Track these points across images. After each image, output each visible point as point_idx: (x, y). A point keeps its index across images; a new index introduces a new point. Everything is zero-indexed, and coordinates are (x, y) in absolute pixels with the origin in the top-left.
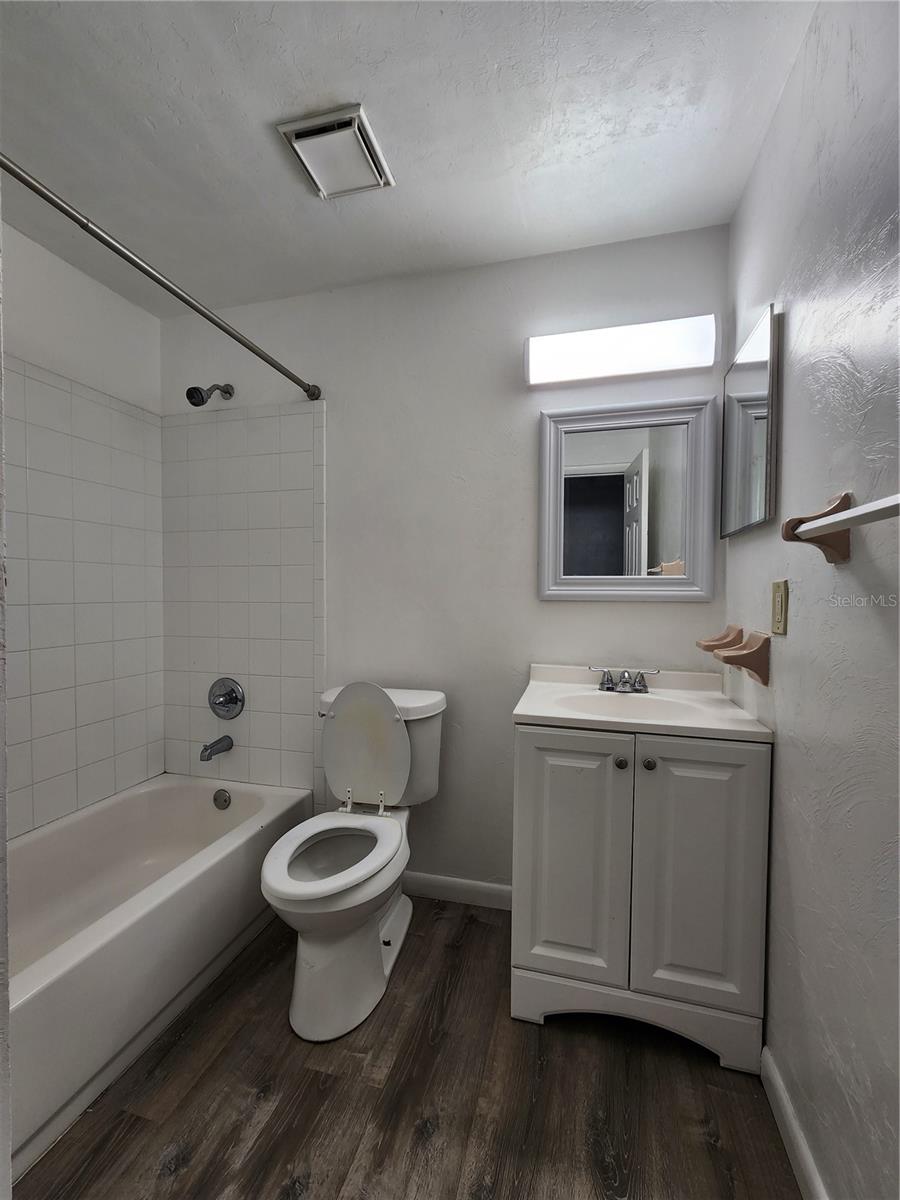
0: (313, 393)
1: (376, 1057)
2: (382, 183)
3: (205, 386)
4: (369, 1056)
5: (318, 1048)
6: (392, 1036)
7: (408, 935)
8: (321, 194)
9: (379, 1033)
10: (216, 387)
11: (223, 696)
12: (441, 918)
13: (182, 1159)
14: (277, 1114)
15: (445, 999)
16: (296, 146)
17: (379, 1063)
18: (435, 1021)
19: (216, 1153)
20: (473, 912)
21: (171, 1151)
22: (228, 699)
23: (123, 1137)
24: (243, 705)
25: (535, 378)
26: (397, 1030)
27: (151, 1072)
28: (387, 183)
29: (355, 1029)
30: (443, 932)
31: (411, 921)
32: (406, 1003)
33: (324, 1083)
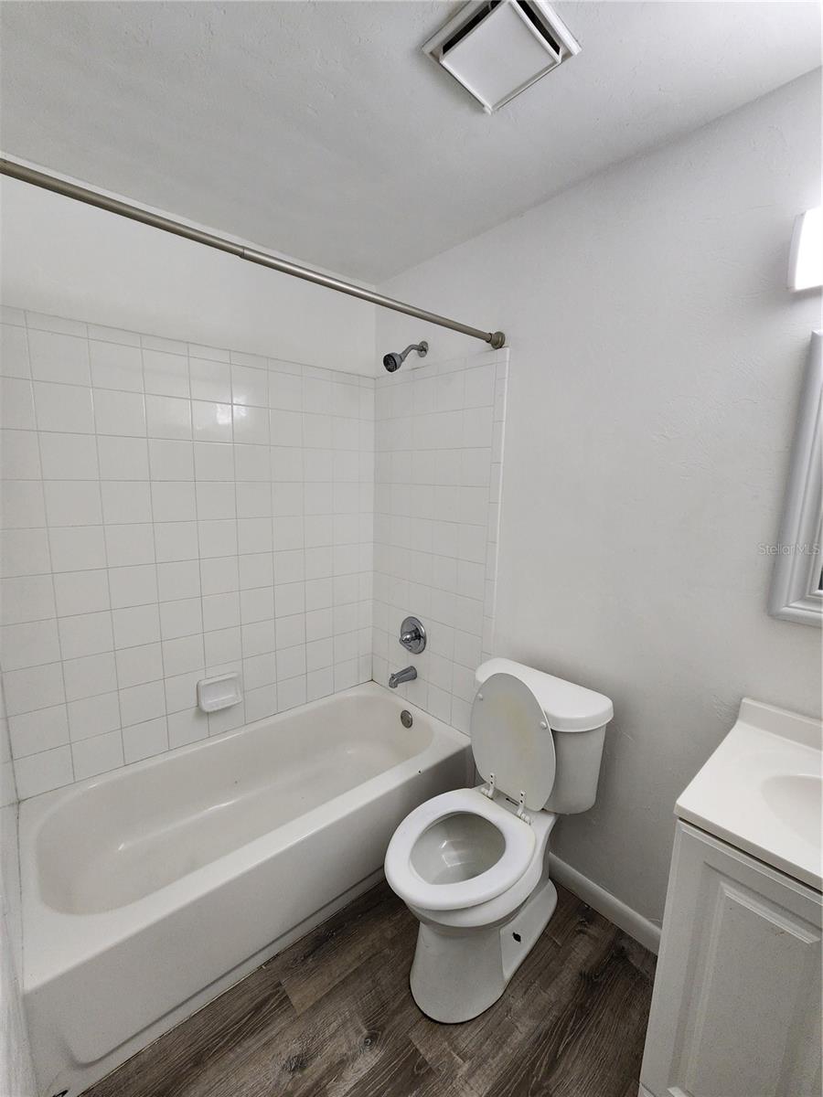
0: (496, 341)
1: (471, 1074)
2: (559, 58)
3: (398, 350)
4: (466, 1067)
5: (424, 1022)
6: (493, 1058)
7: (543, 934)
8: (486, 109)
9: (482, 1044)
10: (412, 347)
11: (410, 633)
12: (585, 933)
13: (300, 1063)
14: (374, 1072)
15: (561, 1049)
16: (445, 63)
17: (472, 1082)
18: (543, 1069)
19: (322, 1078)
20: (625, 944)
21: (295, 1048)
22: (415, 637)
23: (275, 1009)
24: (425, 643)
25: (802, 282)
26: (501, 1054)
27: (306, 957)
28: (568, 55)
29: (462, 1023)
30: (582, 952)
31: (551, 919)
32: (518, 1024)
33: (419, 1067)
